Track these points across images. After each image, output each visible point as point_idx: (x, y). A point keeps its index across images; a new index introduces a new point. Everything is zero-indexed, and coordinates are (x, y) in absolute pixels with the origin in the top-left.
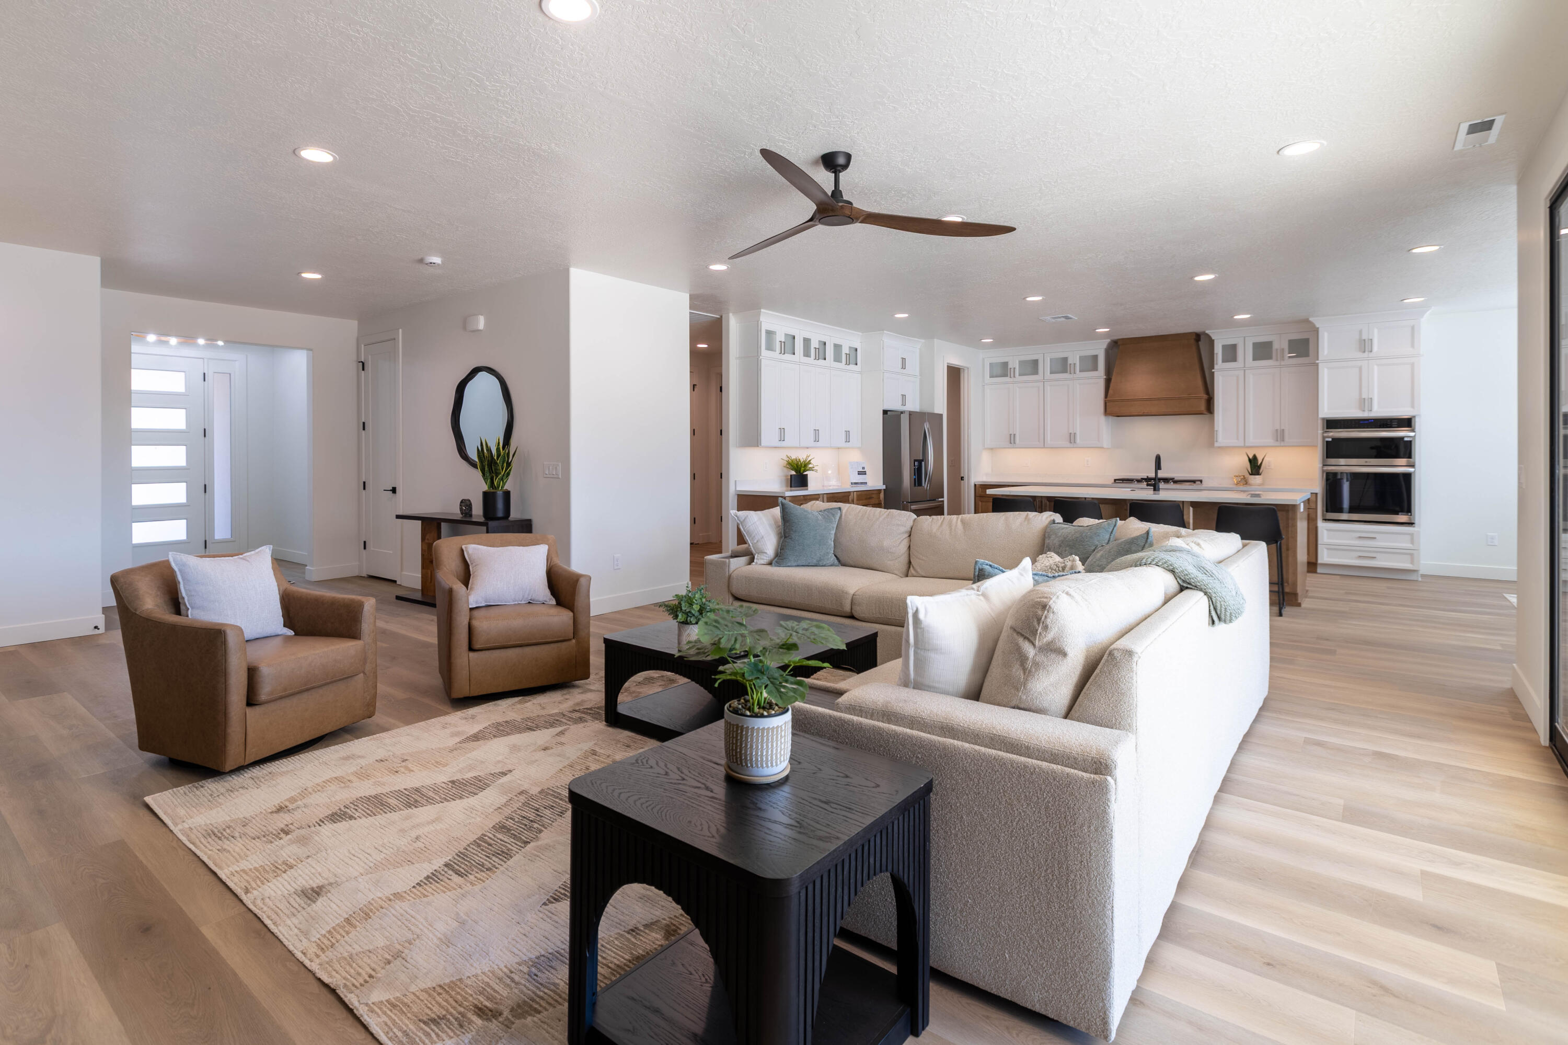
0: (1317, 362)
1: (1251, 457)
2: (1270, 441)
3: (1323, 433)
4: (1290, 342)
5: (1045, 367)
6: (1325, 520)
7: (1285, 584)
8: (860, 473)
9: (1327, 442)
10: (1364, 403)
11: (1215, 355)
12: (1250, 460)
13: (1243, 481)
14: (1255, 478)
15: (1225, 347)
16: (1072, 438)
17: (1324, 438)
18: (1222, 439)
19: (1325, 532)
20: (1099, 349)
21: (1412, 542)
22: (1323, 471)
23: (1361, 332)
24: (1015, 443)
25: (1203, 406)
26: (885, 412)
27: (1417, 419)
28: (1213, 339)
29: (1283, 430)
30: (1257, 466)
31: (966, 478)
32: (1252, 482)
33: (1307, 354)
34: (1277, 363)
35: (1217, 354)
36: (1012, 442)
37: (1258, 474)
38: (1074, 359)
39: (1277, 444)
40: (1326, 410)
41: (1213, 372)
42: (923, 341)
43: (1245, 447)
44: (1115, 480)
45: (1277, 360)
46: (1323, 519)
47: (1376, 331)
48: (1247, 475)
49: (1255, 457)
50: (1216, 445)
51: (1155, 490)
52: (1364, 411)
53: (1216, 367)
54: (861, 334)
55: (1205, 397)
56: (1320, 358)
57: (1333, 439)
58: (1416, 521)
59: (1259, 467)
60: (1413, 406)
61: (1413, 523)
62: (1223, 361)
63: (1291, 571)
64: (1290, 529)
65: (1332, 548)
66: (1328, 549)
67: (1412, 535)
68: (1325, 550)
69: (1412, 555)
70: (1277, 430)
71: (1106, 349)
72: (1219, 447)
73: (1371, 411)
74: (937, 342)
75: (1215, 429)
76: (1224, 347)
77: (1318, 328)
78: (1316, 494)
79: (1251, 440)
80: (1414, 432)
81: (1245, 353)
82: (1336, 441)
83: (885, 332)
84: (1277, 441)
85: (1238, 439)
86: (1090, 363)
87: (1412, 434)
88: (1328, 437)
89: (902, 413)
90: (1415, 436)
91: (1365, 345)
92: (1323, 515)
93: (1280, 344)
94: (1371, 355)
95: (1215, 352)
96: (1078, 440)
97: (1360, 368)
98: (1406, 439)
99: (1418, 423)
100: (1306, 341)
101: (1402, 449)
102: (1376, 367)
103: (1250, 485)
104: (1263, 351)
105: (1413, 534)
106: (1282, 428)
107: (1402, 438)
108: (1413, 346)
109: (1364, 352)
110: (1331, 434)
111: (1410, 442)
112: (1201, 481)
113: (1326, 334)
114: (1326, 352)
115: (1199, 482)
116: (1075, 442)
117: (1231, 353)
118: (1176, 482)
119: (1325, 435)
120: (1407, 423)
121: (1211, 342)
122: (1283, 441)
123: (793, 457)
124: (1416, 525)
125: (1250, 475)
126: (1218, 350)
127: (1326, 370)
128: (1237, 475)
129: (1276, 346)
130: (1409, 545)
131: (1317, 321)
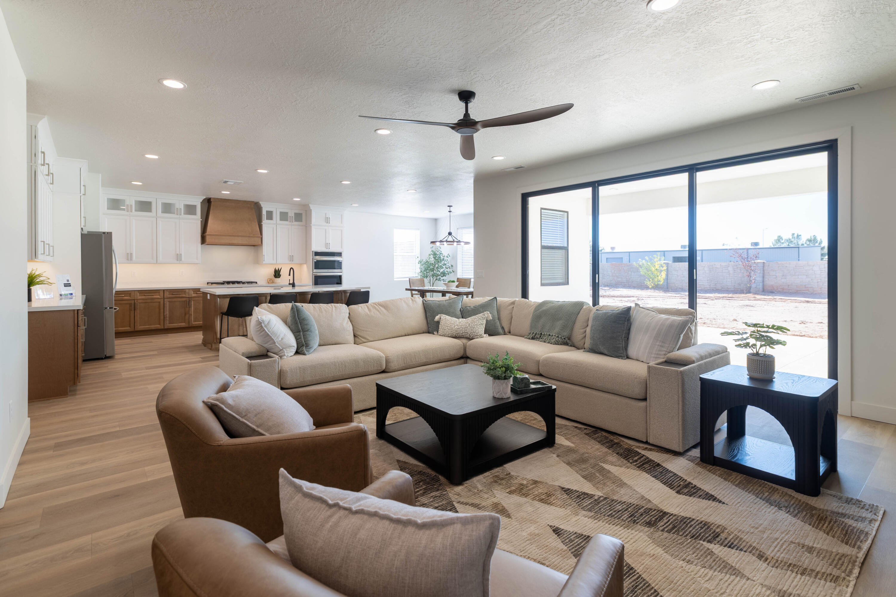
0: (311, 225)
2: (287, 261)
3: (313, 258)
4: (295, 214)
5: (157, 207)
8: (66, 285)
10: (327, 245)
11: (263, 215)
12: (275, 270)
13: (272, 282)
14: (277, 280)
15: (267, 212)
16: (179, 258)
17: (313, 260)
18: (266, 259)
20: (197, 201)
22: (313, 275)
23: (326, 214)
24: (131, 260)
27: (343, 253)
28: (262, 206)
30: (278, 273)
32: (276, 282)
33: (305, 221)
34: (290, 223)
36: (129, 259)
37: (278, 277)
38: (180, 205)
39: (290, 262)
41: (262, 224)
43: (273, 264)
44: (208, 283)
47: (331, 214)
48: (273, 278)
52: (327, 249)
53: (263, 221)
55: (261, 237)
56: (313, 223)
60: (342, 247)
62: (267, 219)
70: (290, 256)
71: (202, 202)
72: (263, 264)
75: (262, 255)
77: (312, 209)
79: (279, 260)
81: (276, 216)
82: (317, 261)
85: (271, 260)
86: (190, 209)
87: (342, 259)
91: (327, 220)
93: (291, 214)
94: (329, 224)
96: (183, 259)
97: (326, 230)
99: (343, 255)
101: (338, 265)
102: (331, 229)
104: (284, 216)
106: (292, 255)
107: (338, 261)
108: (342, 222)
109: (327, 223)
110: (316, 258)
111: (341, 262)
112: (256, 282)
116: (180, 260)
117: (270, 215)
118: (243, 283)
120: (340, 254)
121: (261, 208)
122: (293, 261)
125: (275, 278)
126: (264, 213)
127: (314, 229)
128: (269, 278)
129: (290, 215)
131: (312, 207)
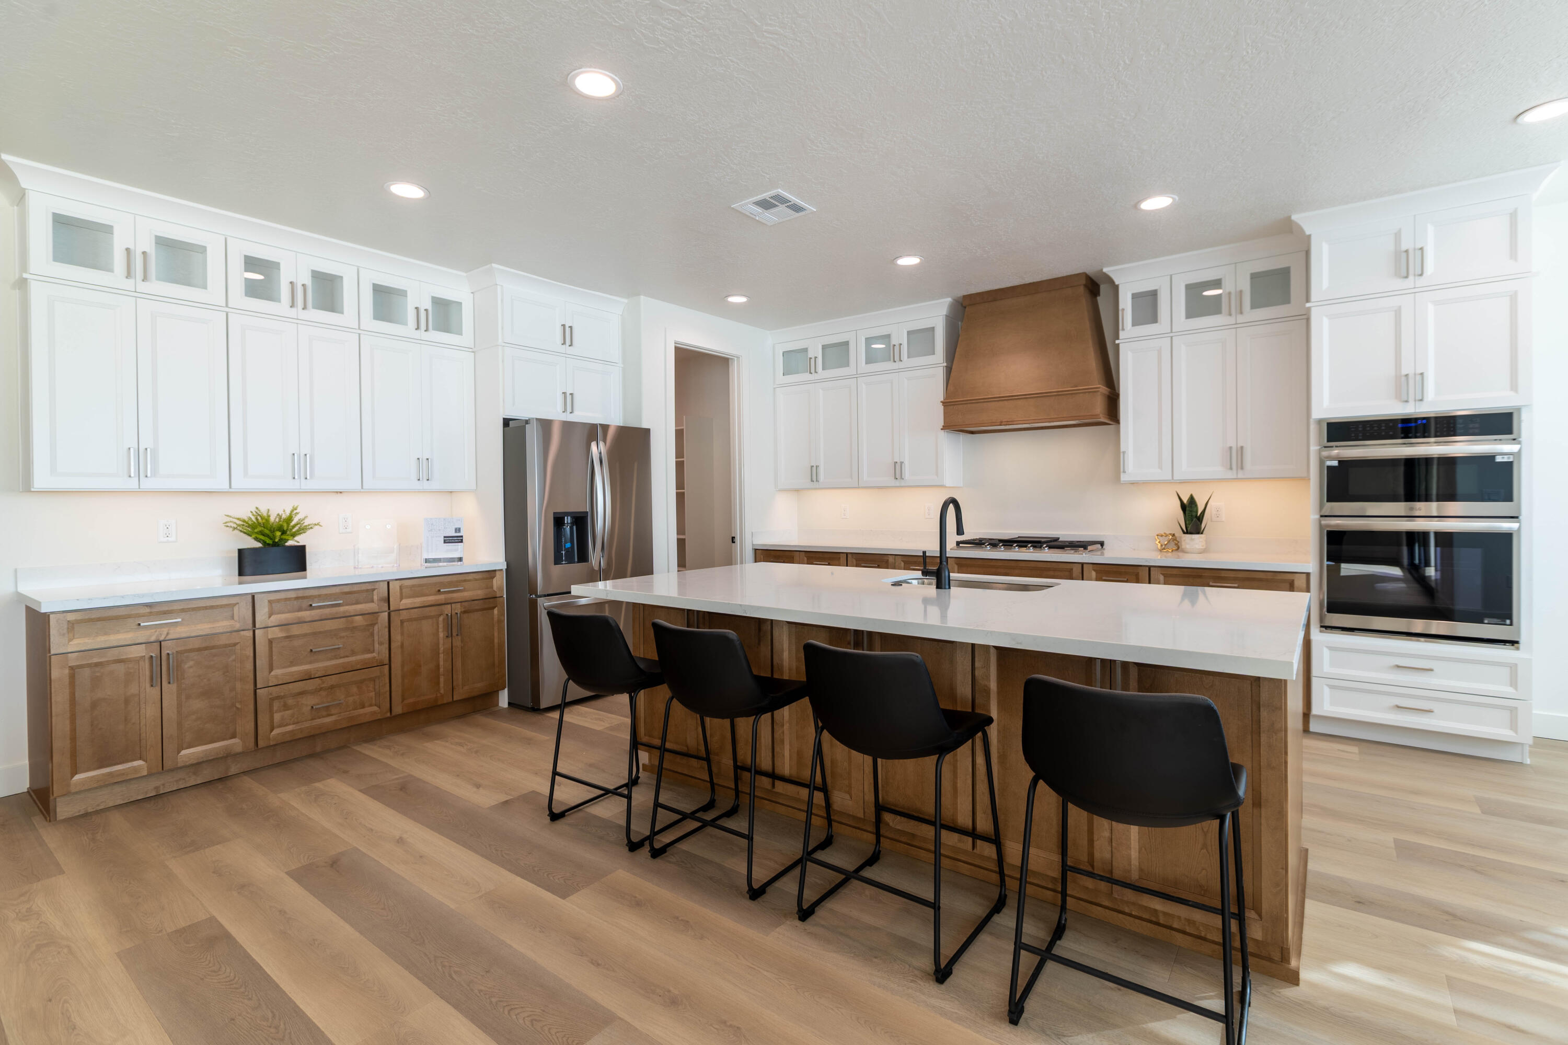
0: (1308, 305)
1: (1185, 501)
2: (1218, 470)
3: (1320, 451)
4: (1254, 276)
5: (858, 352)
6: (1326, 627)
7: (1250, 914)
8: (448, 540)
9: (1329, 467)
11: (1120, 313)
12: (1183, 507)
13: (1172, 544)
14: (1192, 540)
15: (1137, 298)
16: (897, 470)
17: (1322, 462)
18: (1132, 469)
19: (1326, 652)
20: (937, 317)
21: (1514, 683)
22: (1321, 527)
23: (1398, 236)
24: (817, 480)
25: (1099, 407)
26: (506, 422)
27: (1524, 416)
28: (1117, 283)
29: (1242, 448)
30: (1196, 516)
31: (738, 540)
32: (1188, 546)
33: (1285, 299)
34: (1231, 320)
35: (1123, 310)
36: (814, 479)
37: (1198, 531)
38: (900, 337)
39: (1230, 475)
40: (1326, 403)
41: (1118, 345)
42: (626, 301)
43: (1172, 482)
45: (1230, 315)
46: (1322, 627)
47: (1431, 229)
48: (1179, 533)
49: (1192, 500)
50: (1124, 478)
51: (939, 586)
52: (1407, 401)
53: (1122, 334)
54: (465, 274)
55: (1104, 389)
56: (1314, 295)
57: (1339, 462)
58: (1523, 640)
59: (1200, 519)
60: (1514, 387)
61: (1517, 642)
62: (1134, 324)
63: (1266, 873)
64: (1264, 738)
65: (1339, 686)
66: (1332, 687)
67: (1513, 668)
68: (1327, 690)
69: (1513, 711)
70: (1231, 448)
71: (946, 316)
72: (1133, 483)
73: (1421, 400)
74: (644, 301)
75: (1122, 449)
76: (1135, 296)
77: (1309, 236)
78: (1308, 574)
79: (1184, 470)
80: (1519, 443)
81: (1173, 305)
82: (1345, 464)
83: (494, 265)
84: (1231, 468)
85: (1160, 467)
86: (923, 342)
87: (1514, 448)
88: (1331, 458)
89: (527, 422)
90: (1519, 452)
91: (1407, 264)
92: (1322, 619)
93: (1236, 283)
94: (1421, 282)
95: (1121, 307)
96: (907, 475)
97: (1398, 313)
98: (1499, 459)
99: (1526, 425)
100: (1284, 274)
101: (1490, 481)
102: (1431, 307)
103: (1184, 552)
104: (1205, 299)
105: (1516, 665)
106: (1240, 445)
107: (1490, 458)
108: (1513, 254)
109: (1407, 277)
110: (1335, 452)
111: (1509, 465)
112: (1102, 544)
113: (1325, 248)
114: (1325, 284)
115: (1099, 546)
116: (902, 478)
117: (1148, 308)
119: (1325, 453)
120: (1502, 424)
121: (1116, 288)
122: (1242, 468)
123: (264, 512)
124: (1521, 645)
125: (1184, 533)
126: (1126, 302)
127: (1326, 321)
128: (1162, 533)
129: (1229, 286)
130: (1508, 690)
131: (1305, 220)
